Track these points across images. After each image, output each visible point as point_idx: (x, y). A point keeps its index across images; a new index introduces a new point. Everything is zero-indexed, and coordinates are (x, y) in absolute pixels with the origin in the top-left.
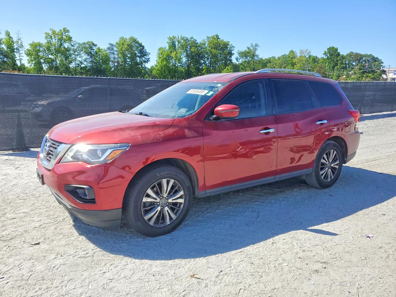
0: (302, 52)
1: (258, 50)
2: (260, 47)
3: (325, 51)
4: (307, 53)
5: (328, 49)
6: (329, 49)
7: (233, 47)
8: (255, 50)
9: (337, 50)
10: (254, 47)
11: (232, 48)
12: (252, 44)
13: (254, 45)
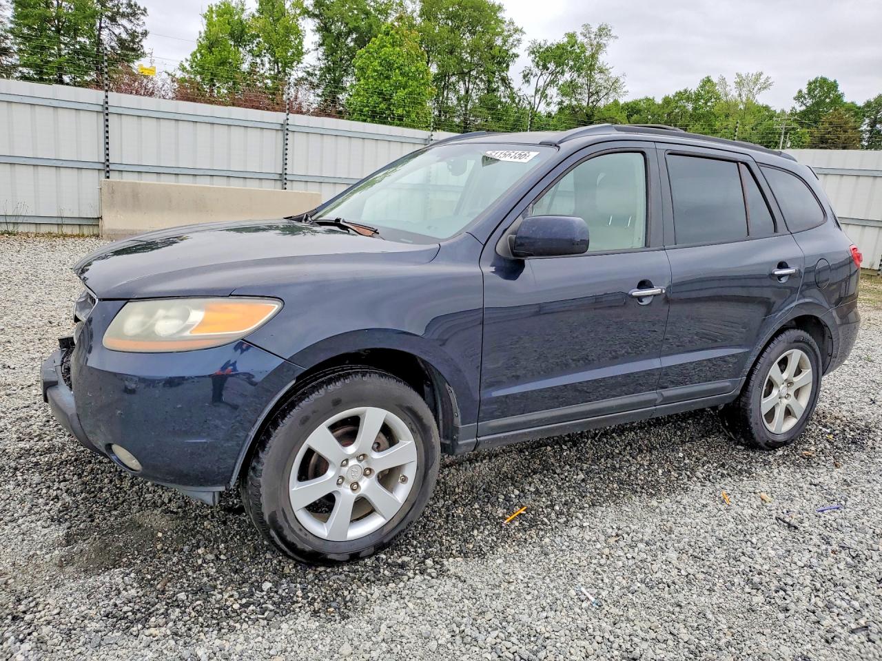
0: (740, 84)
1: (608, 49)
2: (616, 37)
3: (800, 91)
4: (759, 86)
5: (810, 84)
6: (812, 86)
7: (516, 30)
8: (599, 46)
9: (834, 86)
10: (593, 36)
11: (516, 36)
12: (586, 26)
13: (595, 29)
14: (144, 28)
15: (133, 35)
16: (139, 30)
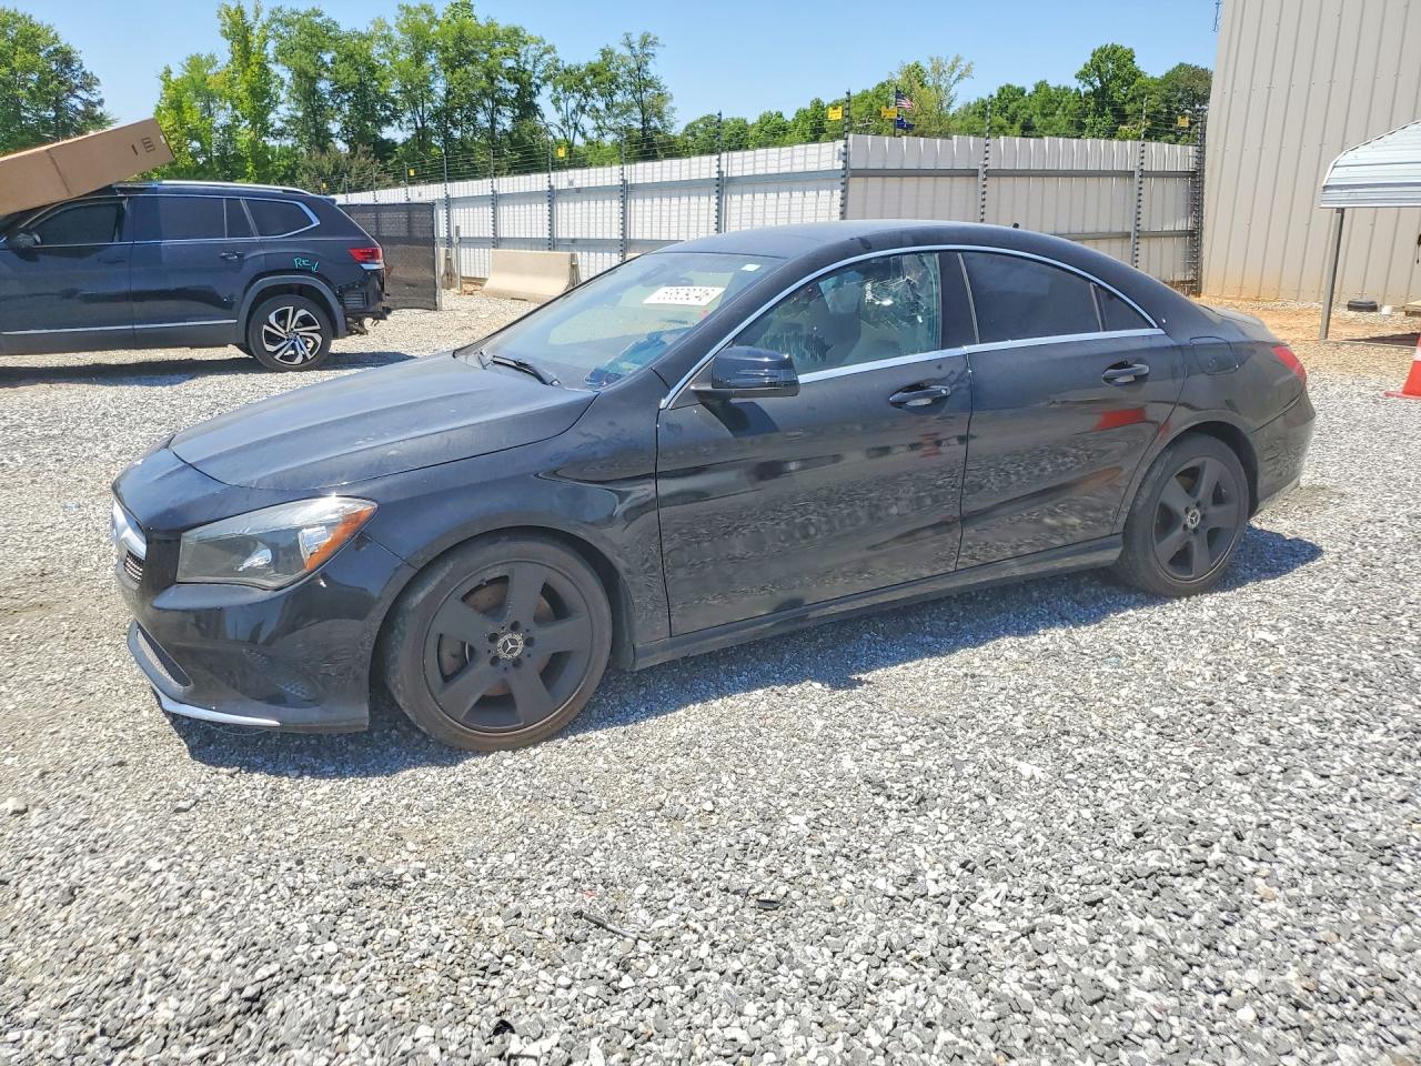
14: (101, 97)
15: (88, 103)
16: (94, 99)
